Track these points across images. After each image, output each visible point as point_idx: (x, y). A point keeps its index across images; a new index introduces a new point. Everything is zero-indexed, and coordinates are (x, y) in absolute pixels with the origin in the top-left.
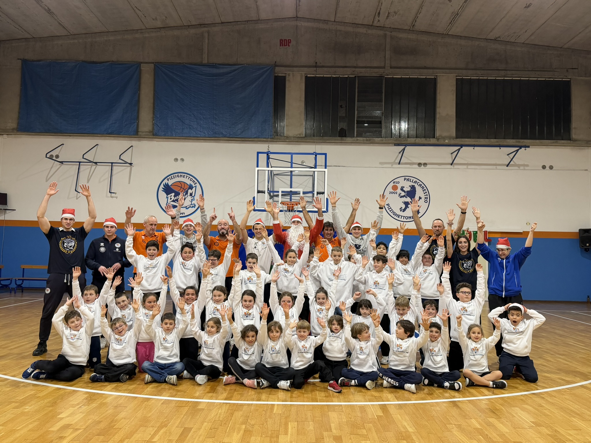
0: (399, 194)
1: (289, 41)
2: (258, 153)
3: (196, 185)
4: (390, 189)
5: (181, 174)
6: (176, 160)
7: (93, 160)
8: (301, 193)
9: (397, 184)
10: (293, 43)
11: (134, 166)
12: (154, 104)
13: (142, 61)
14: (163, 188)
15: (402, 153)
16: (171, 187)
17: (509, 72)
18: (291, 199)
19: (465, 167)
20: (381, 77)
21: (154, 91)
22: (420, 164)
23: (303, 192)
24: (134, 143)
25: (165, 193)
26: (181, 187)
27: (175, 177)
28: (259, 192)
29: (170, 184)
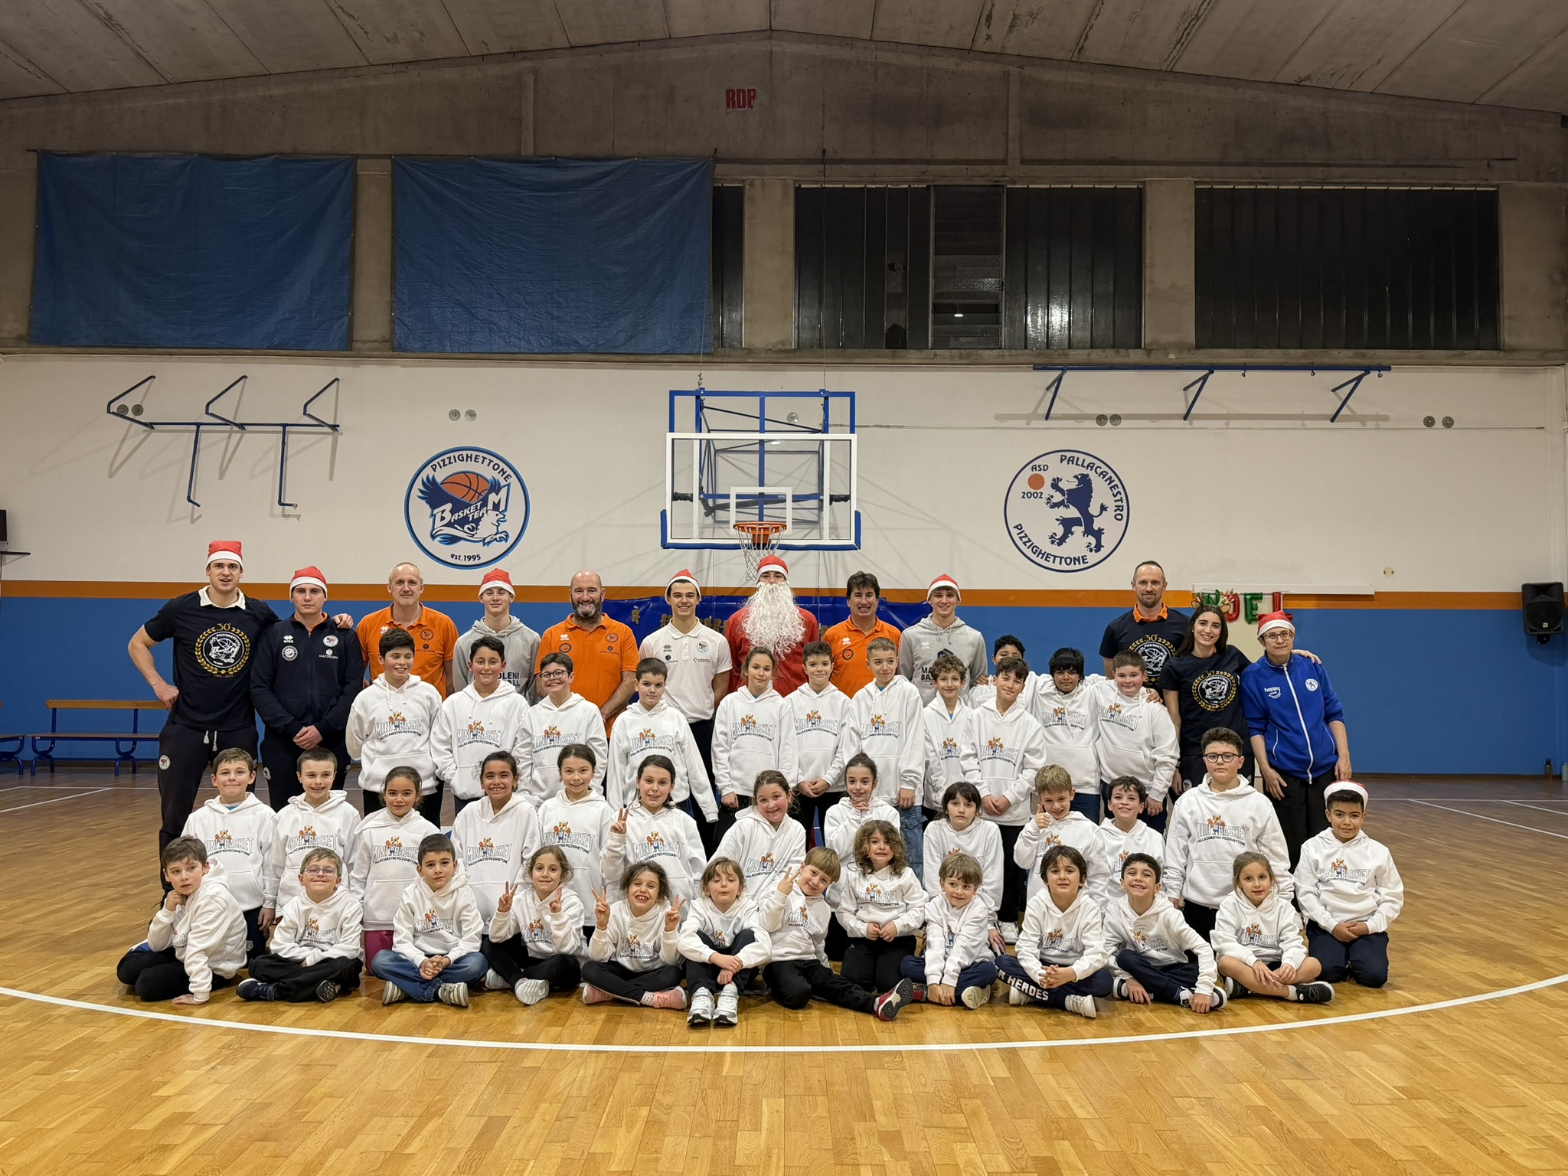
0: (1049, 499)
1: (752, 94)
2: (673, 394)
3: (509, 481)
4: (1022, 484)
5: (469, 453)
6: (455, 414)
7: (235, 419)
8: (789, 499)
9: (1042, 473)
10: (762, 98)
11: (342, 434)
12: (393, 266)
13: (359, 151)
14: (421, 491)
15: (1053, 389)
16: (442, 486)
17: (1335, 172)
18: (761, 516)
19: (1221, 423)
20: (997, 187)
21: (394, 230)
22: (1101, 419)
23: (793, 496)
24: (343, 370)
25: (427, 502)
26: (470, 488)
27: (452, 460)
28: (676, 497)
29: (439, 480)
